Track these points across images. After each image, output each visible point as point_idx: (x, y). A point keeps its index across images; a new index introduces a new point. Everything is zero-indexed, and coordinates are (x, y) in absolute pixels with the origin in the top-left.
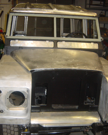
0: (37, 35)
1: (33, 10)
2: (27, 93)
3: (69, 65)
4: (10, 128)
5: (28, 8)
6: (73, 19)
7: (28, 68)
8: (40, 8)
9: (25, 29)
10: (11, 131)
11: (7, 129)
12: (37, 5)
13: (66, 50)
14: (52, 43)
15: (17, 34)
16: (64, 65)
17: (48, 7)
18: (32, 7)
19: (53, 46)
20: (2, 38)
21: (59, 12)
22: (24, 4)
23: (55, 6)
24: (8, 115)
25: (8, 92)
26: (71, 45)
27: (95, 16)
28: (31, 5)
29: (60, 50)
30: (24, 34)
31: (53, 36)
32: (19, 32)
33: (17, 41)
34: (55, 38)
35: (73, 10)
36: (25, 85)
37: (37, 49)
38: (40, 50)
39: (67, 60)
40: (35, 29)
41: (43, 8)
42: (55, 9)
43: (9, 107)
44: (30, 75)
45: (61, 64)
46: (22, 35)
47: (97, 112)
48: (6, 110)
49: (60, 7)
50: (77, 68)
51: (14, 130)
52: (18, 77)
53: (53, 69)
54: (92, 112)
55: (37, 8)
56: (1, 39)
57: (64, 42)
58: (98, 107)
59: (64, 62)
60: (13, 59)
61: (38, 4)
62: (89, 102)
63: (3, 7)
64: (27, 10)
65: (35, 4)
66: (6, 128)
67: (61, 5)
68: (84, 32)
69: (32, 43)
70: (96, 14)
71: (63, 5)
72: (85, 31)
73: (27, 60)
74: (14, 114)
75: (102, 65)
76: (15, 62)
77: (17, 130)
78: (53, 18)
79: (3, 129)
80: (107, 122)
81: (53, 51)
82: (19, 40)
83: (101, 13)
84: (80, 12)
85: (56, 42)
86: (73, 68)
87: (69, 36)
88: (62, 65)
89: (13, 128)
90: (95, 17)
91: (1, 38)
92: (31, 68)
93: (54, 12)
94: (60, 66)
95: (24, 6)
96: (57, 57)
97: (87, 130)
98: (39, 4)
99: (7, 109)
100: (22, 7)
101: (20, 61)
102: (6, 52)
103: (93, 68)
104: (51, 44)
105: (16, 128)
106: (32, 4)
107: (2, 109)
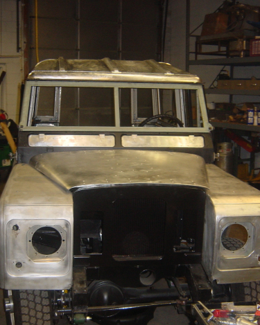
0: (82, 124)
1: (73, 75)
2: (65, 229)
3: (141, 178)
4: (34, 299)
5: (62, 70)
6: (157, 89)
7: (65, 185)
8: (87, 69)
9: (55, 112)
10: (36, 304)
11: (29, 301)
12: (80, 64)
13: (139, 152)
14: (112, 139)
15: (39, 122)
16: (133, 178)
17: (101, 67)
18: (70, 68)
19: (112, 145)
20: (4, 133)
21: (123, 77)
22: (53, 62)
23: (115, 64)
24: (30, 271)
25: (30, 228)
26: (148, 141)
27: (195, 81)
28: (67, 63)
29: (128, 151)
30: (55, 123)
31: (113, 124)
32: (42, 118)
33: (42, 135)
34: (118, 128)
35: (153, 71)
36: (62, 215)
38: (89, 152)
39: (138, 169)
40: (77, 109)
41: (91, 69)
42: (117, 71)
44: (70, 197)
45: (126, 177)
46: (51, 125)
48: (27, 262)
49: (127, 65)
50: (156, 182)
51: (41, 304)
52: (49, 200)
53: (113, 184)
55: (80, 69)
56: (3, 135)
57: (134, 136)
58: (201, 256)
59: (133, 173)
60: (36, 171)
61: (81, 61)
62: (184, 248)
63: (4, 64)
64: (59, 74)
65: (76, 60)
66: (27, 299)
67: (129, 62)
68: (178, 117)
69: (71, 140)
70: (198, 78)
71: (132, 62)
72: (181, 114)
73: (62, 171)
74: (41, 269)
75: (207, 177)
76: (40, 175)
77: (48, 303)
78: (112, 90)
79: (21, 301)
80: (218, 283)
81: (112, 155)
82: (46, 134)
83: (222, 71)
84: (167, 76)
85: (118, 136)
87: (146, 124)
88: (130, 177)
89: (40, 299)
90: (197, 84)
91: (1, 133)
92: (70, 185)
93: (114, 77)
94: (125, 179)
95: (54, 66)
96: (119, 164)
97: (182, 301)
98: (84, 60)
99: (30, 260)
100: (51, 69)
101: (50, 175)
102: (21, 159)
103: (188, 182)
104: (110, 141)
105: (46, 298)
106: (70, 61)
107: (19, 261)
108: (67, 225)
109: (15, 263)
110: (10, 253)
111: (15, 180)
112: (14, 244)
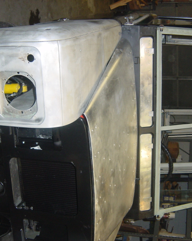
37: (135, 95)
85: (151, 130)
104: (146, 122)
108: (39, 120)
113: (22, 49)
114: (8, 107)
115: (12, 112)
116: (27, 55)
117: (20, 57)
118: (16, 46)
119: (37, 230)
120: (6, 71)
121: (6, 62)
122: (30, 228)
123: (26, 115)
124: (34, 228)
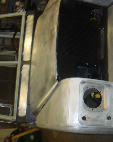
2: (86, 84)
36: (76, 85)
43: (103, 110)
47: (109, 8)
48: (106, 112)
54: (109, 13)
86: (56, 30)
88: (51, 45)
99: (106, 110)
102: (33, 121)
107: (106, 117)
108: (83, 82)
109: (108, 120)
110: (100, 123)
111: (47, 123)
112: (94, 120)
113: (89, 123)
114: (101, 91)
115: (99, 87)
116: (86, 120)
117: (90, 119)
118: (92, 125)
119: (93, 13)
120: (99, 112)
121: (98, 117)
122: (97, 14)
123: (91, 85)
124: (95, 14)
